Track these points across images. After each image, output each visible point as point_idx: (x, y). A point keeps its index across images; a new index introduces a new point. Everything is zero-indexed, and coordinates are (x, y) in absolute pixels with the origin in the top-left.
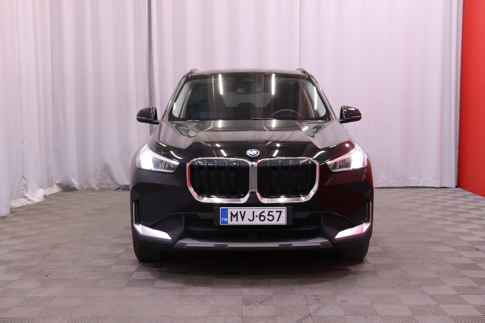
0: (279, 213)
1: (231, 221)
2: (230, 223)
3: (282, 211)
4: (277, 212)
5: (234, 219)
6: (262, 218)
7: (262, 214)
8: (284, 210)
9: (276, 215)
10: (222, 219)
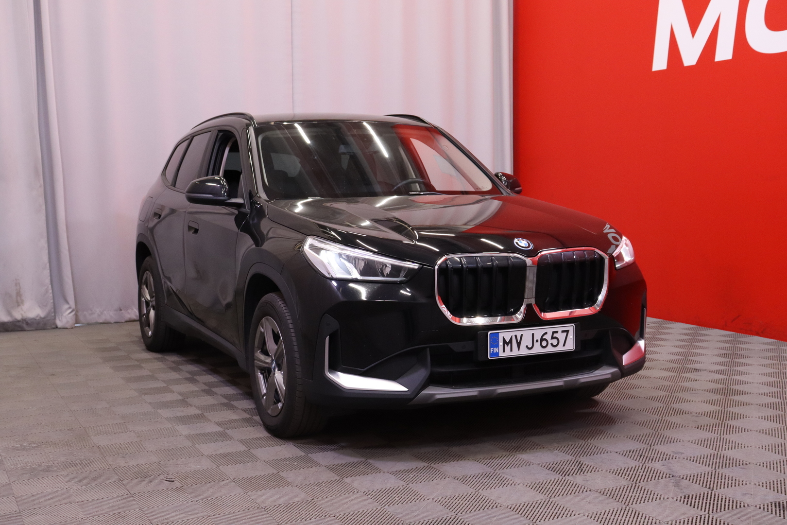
0: (566, 333)
1: (504, 351)
2: (502, 355)
3: (569, 330)
4: (563, 332)
5: (508, 348)
6: (544, 343)
7: (543, 338)
8: (571, 328)
9: (561, 336)
10: (490, 350)
